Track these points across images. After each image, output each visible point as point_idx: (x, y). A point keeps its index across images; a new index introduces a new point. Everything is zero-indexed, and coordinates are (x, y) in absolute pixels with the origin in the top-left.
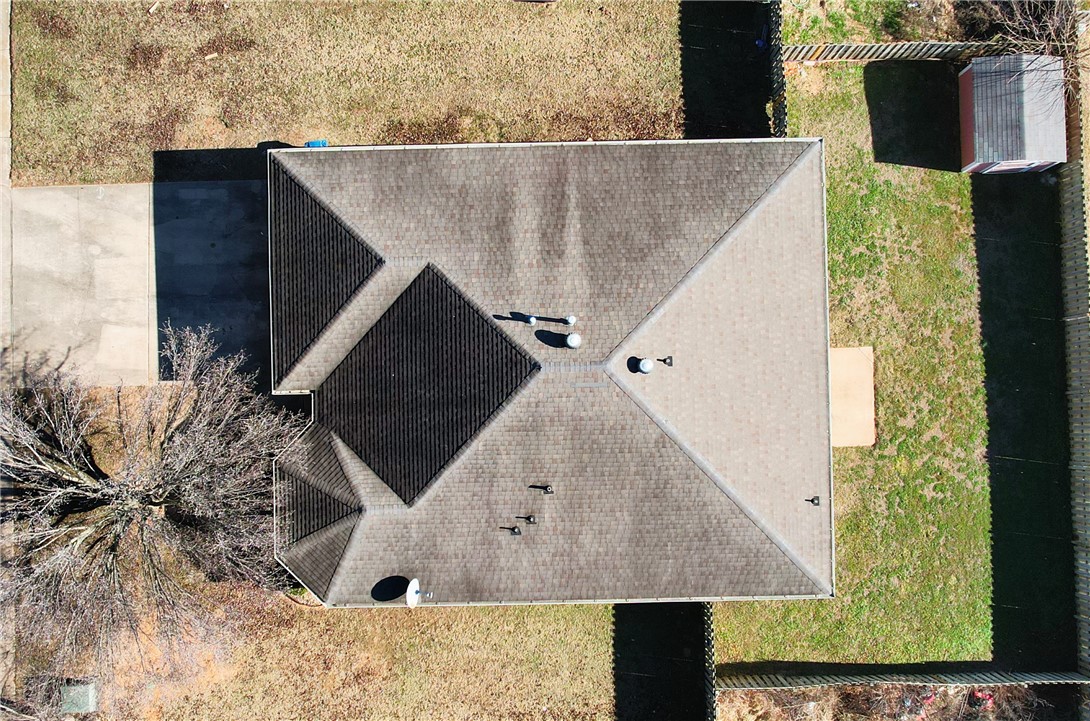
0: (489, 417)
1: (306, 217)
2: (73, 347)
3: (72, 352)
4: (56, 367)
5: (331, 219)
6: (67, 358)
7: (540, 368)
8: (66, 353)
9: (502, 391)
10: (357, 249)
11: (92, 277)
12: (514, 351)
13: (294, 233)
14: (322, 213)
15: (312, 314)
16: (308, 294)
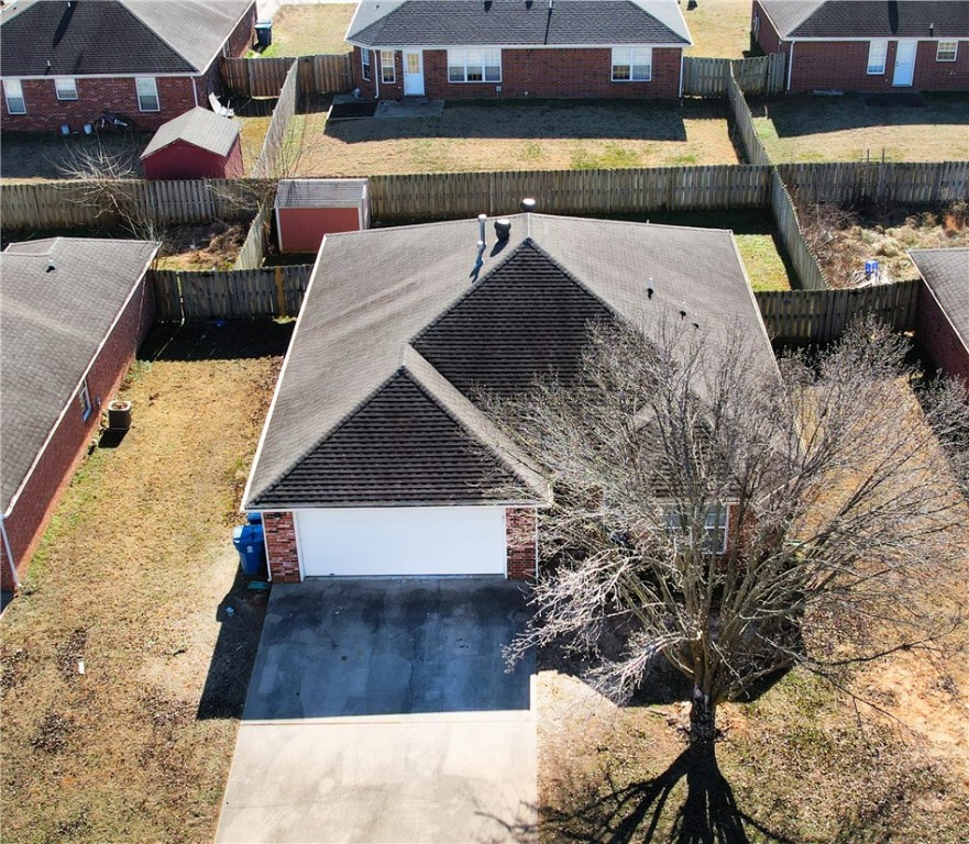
0: (578, 286)
1: (335, 461)
2: (475, 809)
3: (483, 810)
4: (505, 829)
5: (343, 430)
6: (491, 816)
7: (529, 239)
8: (485, 818)
9: (552, 274)
10: (384, 399)
11: (368, 789)
12: (511, 263)
13: (352, 476)
14: (334, 440)
15: (456, 454)
16: (430, 459)
